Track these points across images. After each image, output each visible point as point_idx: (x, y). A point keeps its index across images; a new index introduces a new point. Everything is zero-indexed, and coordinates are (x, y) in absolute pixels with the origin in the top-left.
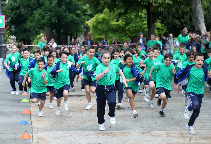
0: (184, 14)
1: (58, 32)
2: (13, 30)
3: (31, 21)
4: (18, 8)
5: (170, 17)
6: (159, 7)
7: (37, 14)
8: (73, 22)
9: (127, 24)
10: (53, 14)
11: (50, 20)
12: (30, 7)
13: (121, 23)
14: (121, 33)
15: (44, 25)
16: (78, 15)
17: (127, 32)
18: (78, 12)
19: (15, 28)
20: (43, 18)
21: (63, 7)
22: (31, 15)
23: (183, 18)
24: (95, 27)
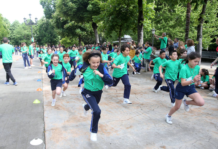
0: (89, 39)
1: (51, 44)
2: (37, 43)
3: (43, 41)
4: (39, 37)
5: (85, 40)
6: (83, 36)
7: (45, 39)
8: (55, 41)
9: (72, 42)
10: (49, 39)
11: (48, 40)
12: (43, 37)
13: (70, 41)
14: (70, 44)
15: (47, 42)
16: (57, 39)
17: (72, 44)
18: (57, 38)
19: (38, 43)
20: (46, 40)
21: (52, 37)
22: (43, 39)
23: (89, 40)
24: (62, 42)
